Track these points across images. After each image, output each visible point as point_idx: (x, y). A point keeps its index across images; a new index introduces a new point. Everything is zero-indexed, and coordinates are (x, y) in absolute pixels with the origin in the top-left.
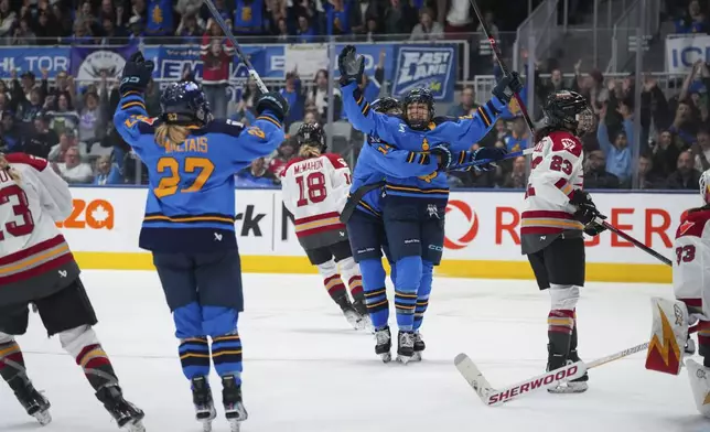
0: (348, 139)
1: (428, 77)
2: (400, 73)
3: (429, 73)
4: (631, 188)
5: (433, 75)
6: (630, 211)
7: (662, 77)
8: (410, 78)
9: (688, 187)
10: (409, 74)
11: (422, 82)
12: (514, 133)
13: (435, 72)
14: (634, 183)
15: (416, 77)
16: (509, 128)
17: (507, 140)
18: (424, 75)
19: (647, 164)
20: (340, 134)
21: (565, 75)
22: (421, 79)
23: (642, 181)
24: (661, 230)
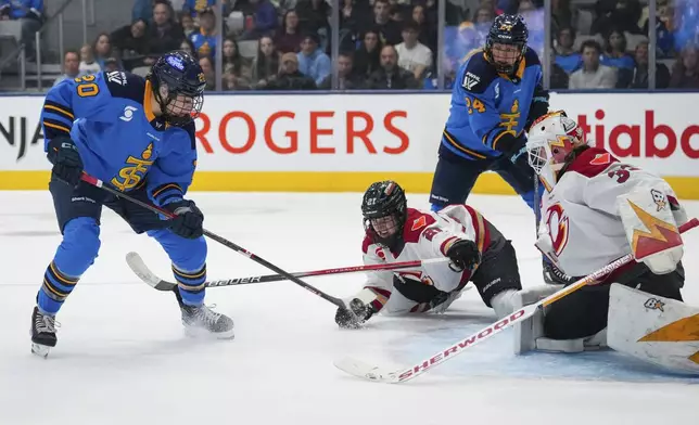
0: (18, 39)
4: (330, 89)
6: (330, 114)
9: (392, 88)
12: (202, 30)
14: (334, 84)
16: (196, 24)
17: (194, 38)
20: (8, 34)
23: (342, 80)
24: (363, 135)
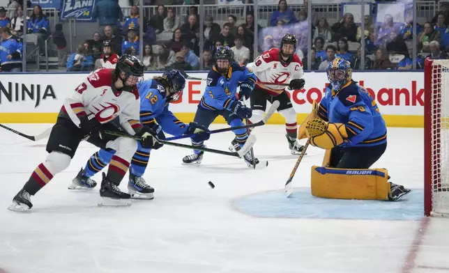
0: (36, 44)
1: (81, 8)
2: (66, 5)
3: (83, 6)
4: (199, 70)
5: (85, 7)
7: (215, 7)
8: (71, 8)
10: (71, 6)
11: (78, 10)
13: (86, 5)
15: (75, 8)
18: (80, 7)
19: (208, 55)
20: (31, 41)
21: (165, 6)
22: (78, 8)
